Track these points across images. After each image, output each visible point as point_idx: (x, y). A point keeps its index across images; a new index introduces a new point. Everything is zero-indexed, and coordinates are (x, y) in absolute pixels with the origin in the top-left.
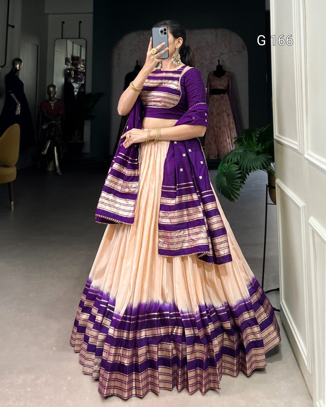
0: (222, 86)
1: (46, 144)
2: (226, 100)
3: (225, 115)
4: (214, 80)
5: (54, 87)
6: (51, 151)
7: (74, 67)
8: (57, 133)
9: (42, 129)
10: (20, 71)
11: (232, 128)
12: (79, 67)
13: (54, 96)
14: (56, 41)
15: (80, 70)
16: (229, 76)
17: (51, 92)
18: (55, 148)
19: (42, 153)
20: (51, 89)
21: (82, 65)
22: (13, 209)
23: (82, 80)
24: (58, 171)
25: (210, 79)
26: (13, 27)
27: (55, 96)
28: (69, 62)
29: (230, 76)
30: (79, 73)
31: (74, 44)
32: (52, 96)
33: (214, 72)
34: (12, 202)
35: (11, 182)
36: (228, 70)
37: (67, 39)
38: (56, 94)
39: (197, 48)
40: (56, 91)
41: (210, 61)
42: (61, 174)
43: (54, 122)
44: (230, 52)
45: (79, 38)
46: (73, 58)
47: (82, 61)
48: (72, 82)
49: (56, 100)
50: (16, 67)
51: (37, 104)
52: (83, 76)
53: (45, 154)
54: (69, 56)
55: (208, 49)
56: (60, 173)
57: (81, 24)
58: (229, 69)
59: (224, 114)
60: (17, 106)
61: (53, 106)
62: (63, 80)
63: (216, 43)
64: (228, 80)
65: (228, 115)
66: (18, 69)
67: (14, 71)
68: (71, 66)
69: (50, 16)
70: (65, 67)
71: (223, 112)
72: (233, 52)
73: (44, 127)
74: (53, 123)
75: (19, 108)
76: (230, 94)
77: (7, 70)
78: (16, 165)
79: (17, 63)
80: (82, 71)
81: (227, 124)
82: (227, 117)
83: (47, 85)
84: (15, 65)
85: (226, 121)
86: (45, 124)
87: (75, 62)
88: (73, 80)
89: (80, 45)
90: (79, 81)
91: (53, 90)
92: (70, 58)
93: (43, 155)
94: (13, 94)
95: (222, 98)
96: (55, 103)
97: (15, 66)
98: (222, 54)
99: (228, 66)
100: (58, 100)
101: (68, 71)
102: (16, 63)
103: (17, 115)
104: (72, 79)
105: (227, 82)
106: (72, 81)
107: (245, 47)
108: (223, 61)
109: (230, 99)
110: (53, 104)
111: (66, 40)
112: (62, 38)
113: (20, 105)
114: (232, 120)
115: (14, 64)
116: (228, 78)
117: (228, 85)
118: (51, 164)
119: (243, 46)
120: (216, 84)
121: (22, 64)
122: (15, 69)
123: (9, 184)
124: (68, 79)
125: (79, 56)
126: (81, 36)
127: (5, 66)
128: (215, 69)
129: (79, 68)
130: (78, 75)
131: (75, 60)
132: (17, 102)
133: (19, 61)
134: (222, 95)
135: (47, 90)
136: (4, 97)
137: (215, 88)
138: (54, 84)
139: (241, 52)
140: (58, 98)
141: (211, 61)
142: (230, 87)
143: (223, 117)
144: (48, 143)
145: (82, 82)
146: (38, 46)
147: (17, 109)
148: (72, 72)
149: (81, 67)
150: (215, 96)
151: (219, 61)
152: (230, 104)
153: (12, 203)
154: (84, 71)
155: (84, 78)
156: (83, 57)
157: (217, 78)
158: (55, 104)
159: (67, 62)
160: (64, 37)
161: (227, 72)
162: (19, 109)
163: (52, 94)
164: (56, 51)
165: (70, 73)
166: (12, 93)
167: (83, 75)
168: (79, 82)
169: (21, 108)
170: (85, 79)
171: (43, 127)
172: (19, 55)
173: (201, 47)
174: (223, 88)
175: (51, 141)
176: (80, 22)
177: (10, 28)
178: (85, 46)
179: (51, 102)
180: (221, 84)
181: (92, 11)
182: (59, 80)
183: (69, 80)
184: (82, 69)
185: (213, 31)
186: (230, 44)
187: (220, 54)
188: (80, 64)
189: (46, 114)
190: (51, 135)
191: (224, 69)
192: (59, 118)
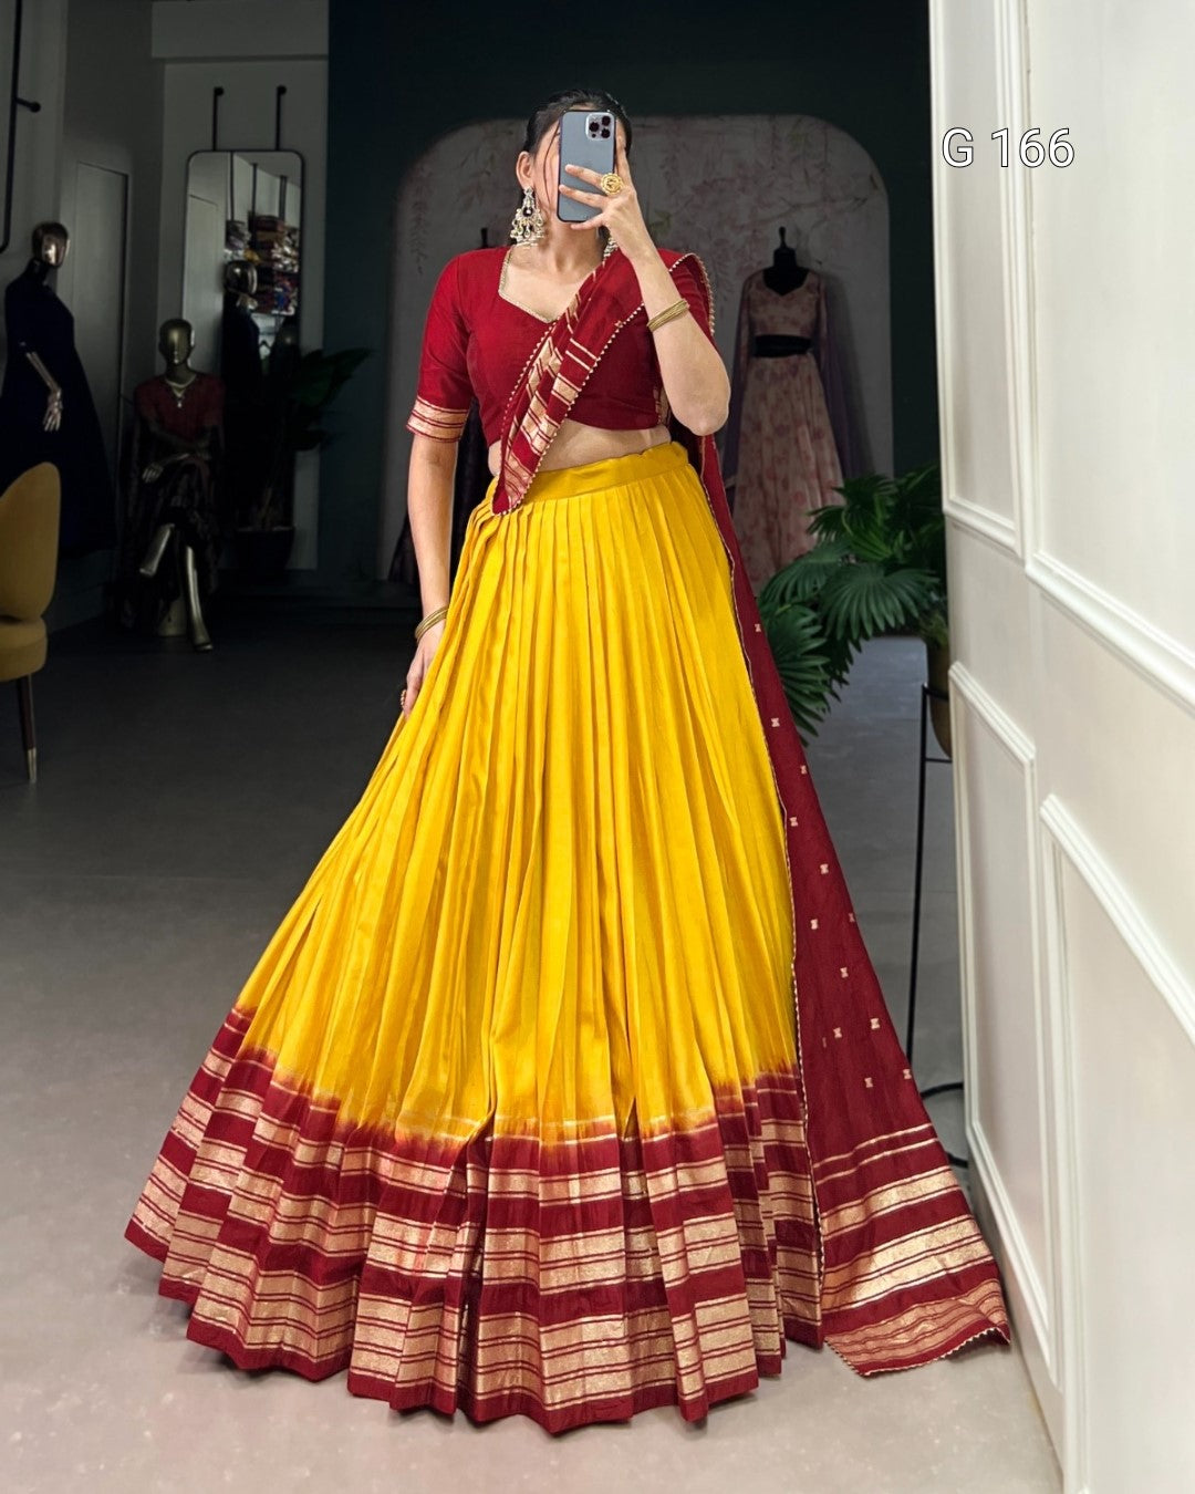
0: (795, 323)
1: (156, 535)
2: (810, 378)
3: (804, 434)
4: (764, 302)
5: (185, 327)
6: (173, 562)
7: (259, 255)
8: (197, 496)
9: (141, 481)
10: (60, 271)
11: (830, 480)
12: (277, 254)
13: (185, 362)
14: (192, 160)
15: (281, 266)
16: (818, 288)
17: (173, 345)
18: (190, 552)
19: (142, 571)
20: (175, 336)
21: (287, 250)
22: (33, 778)
23: (289, 301)
24: (201, 637)
25: (749, 299)
26: (35, 107)
27: (189, 363)
28: (240, 237)
29: (822, 287)
30: (276, 278)
31: (259, 172)
32: (176, 361)
33: (767, 272)
34: (30, 752)
35: (26, 678)
36: (815, 266)
37: (232, 152)
38: (193, 353)
39: (705, 182)
40: (192, 343)
41: (749, 233)
42: (209, 647)
43: (186, 456)
44: (824, 199)
45: (278, 148)
46: (255, 222)
47: (286, 232)
48: (252, 311)
49: (193, 378)
50: (47, 256)
51: (122, 392)
52: (290, 289)
53: (149, 573)
54: (241, 216)
55: (743, 190)
56: (207, 644)
57: (286, 98)
58: (820, 263)
59: (800, 430)
60: (50, 399)
61: (180, 399)
63: (773, 168)
64: (814, 303)
65: (817, 436)
66: (53, 260)
67: (37, 270)
68: (246, 250)
69: (168, 67)
71: (797, 423)
72: (833, 201)
73: (150, 475)
74: (182, 461)
75: (56, 404)
76: (823, 358)
77: (12, 266)
78: (43, 616)
79: (50, 240)
80: (289, 268)
81: (813, 467)
82: (812, 441)
83: (160, 321)
84: (43, 248)
85: (808, 458)
86: (153, 465)
87: (263, 236)
88: (256, 303)
89: (283, 174)
90: (276, 307)
91: (180, 339)
92: (242, 223)
93: (143, 577)
94: (34, 354)
95: (795, 371)
96: (188, 388)
97: (43, 252)
98: (796, 207)
99: (815, 250)
100: (200, 375)
101: (238, 271)
102: (45, 242)
103: (48, 432)
104: (250, 299)
105: (813, 312)
106: (251, 307)
107: (879, 180)
108: (798, 232)
109: (823, 375)
110: (180, 390)
111: (229, 154)
112: (215, 149)
113: (59, 394)
114: (829, 453)
115: (38, 245)
116: (817, 294)
117: (817, 321)
118: (175, 612)
119: (872, 179)
120: (772, 318)
121: (69, 242)
122: (41, 261)
123: (20, 683)
124: (236, 298)
125: (276, 213)
126: (285, 143)
127: (8, 250)
128: (770, 262)
129: (278, 260)
130: (273, 284)
131: (262, 230)
132: (49, 384)
133: (57, 231)
134: (794, 358)
135: (158, 339)
137: (770, 332)
138: (185, 317)
139: (864, 201)
140: (199, 369)
141: (755, 231)
142: (824, 330)
143: (797, 441)
144: (164, 533)
145: (287, 309)
146: (126, 177)
147: (49, 409)
148: (249, 274)
149: (286, 255)
150: (769, 361)
151: (782, 231)
152: (822, 392)
153: (32, 753)
154: (296, 270)
155: (295, 294)
156: (292, 219)
157: (774, 295)
158: (188, 392)
159: (232, 238)
160: (220, 144)
161: (814, 273)
162: (56, 410)
163: (176, 353)
164: (192, 196)
165: (244, 276)
166: (30, 352)
167: (292, 285)
168: (275, 312)
169: (64, 404)
170: (299, 298)
171: (144, 475)
172: (57, 211)
173: (715, 181)
174: (795, 332)
175: (173, 525)
176: (281, 91)
177: (22, 112)
178: (299, 178)
179: (174, 384)
180: (787, 316)
181: (323, 48)
182: (203, 304)
183: (238, 304)
184: (287, 262)
185: (761, 124)
186: (823, 170)
187: (788, 208)
188: (281, 246)
189: (154, 428)
190: (172, 504)
191: (801, 262)
192: (203, 444)
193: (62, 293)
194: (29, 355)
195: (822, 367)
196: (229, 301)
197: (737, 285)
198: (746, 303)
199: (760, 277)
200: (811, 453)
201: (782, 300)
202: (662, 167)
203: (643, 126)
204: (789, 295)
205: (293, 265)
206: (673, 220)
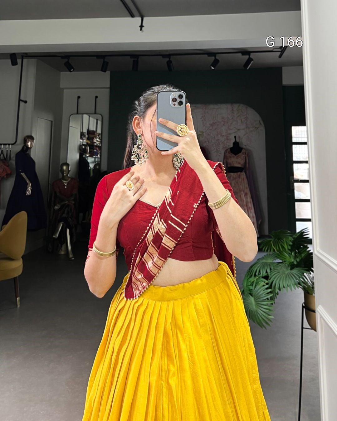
0: (239, 163)
1: (58, 226)
2: (244, 179)
3: (242, 194)
4: (230, 157)
5: (67, 165)
6: (63, 233)
7: (90, 141)
8: (70, 214)
9: (54, 209)
10: (32, 149)
11: (250, 208)
12: (95, 141)
13: (67, 175)
14: (71, 116)
15: (96, 144)
16: (246, 153)
17: (64, 170)
18: (68, 230)
19: (54, 236)
20: (65, 168)
21: (98, 140)
22: (19, 306)
23: (98, 154)
24: (71, 256)
25: (226, 156)
26: (26, 102)
27: (69, 175)
28: (85, 136)
29: (247, 153)
30: (95, 147)
31: (90, 118)
32: (65, 175)
33: (231, 149)
34: (17, 298)
35: (17, 277)
36: (244, 147)
37: (83, 114)
38: (70, 173)
39: (213, 123)
40: (70, 169)
41: (225, 137)
42: (73, 259)
43: (67, 202)
44: (247, 128)
45: (95, 114)
46: (89, 132)
47: (97, 135)
48: (87, 157)
49: (70, 180)
50: (28, 145)
51: (50, 183)
52: (98, 150)
53: (56, 237)
54: (85, 131)
55: (224, 125)
56: (72, 258)
57: (98, 99)
58: (246, 146)
59: (241, 193)
60: (28, 186)
61: (66, 186)
62: (77, 156)
63: (232, 119)
64: (244, 157)
65: (246, 194)
66: (30, 146)
67: (25, 149)
68: (86, 140)
69: (65, 90)
70: (80, 142)
71: (240, 191)
72: (249, 128)
74: (66, 204)
75: (30, 188)
76: (247, 172)
77: (18, 148)
78: (22, 257)
79: (29, 141)
80: (98, 145)
81: (245, 203)
82: (245, 196)
83: (61, 163)
85: (244, 201)
86: (57, 205)
87: (91, 136)
88: (89, 155)
89: (97, 118)
90: (94, 155)
91: (66, 169)
92: (85, 133)
93: (54, 238)
94: (24, 174)
95: (239, 176)
96: (68, 182)
97: (27, 144)
98: (239, 130)
99: (244, 142)
100: (72, 179)
101: (84, 147)
102: (28, 141)
103: (27, 195)
104: (87, 154)
105: (244, 160)
107: (262, 122)
108: (239, 137)
109: (247, 178)
110: (66, 183)
111: (82, 115)
112: (77, 113)
113: (30, 185)
114: (249, 200)
115: (25, 142)
116: (245, 155)
117: (245, 163)
118: (63, 248)
119: (260, 122)
120: (233, 162)
121: (34, 141)
122: (26, 146)
123: (15, 279)
125: (95, 130)
126: (97, 112)
127: (17, 143)
128: (232, 146)
129: (95, 143)
130: (94, 149)
131: (91, 134)
132: (28, 182)
133: (31, 138)
134: (239, 173)
135: (60, 169)
136: (15, 176)
137: (232, 165)
138: (68, 162)
139: (258, 128)
140: (71, 177)
141: (227, 137)
142: (248, 165)
143: (240, 196)
144: (61, 224)
145: (97, 156)
146: (52, 122)
147: (28, 189)
148: (87, 148)
149: (97, 141)
150: (232, 174)
151: (235, 137)
152: (247, 182)
153: (18, 299)
154: (100, 145)
155: (100, 152)
157: (233, 155)
158: (68, 184)
159: (83, 137)
160: (79, 112)
161: (244, 149)
162: (30, 190)
163: (65, 173)
164: (71, 126)
165: (85, 149)
166: (22, 173)
167: (99, 149)
168: (94, 157)
169: (32, 187)
170: (101, 153)
171: (55, 208)
173: (216, 122)
174: (239, 166)
175: (63, 222)
176: (96, 97)
177: (22, 104)
178: (101, 120)
179: (64, 181)
180: (237, 161)
181: (108, 85)
182: (73, 156)
183: (84, 156)
184: (98, 143)
185: (229, 106)
186: (246, 120)
187: (236, 130)
188: (96, 138)
189: (58, 194)
190: (63, 216)
191: (241, 146)
192: (73, 198)
193: (32, 156)
194: (22, 174)
195: (247, 176)
196: (81, 155)
197: (223, 152)
198: (225, 157)
199: (229, 150)
200: (245, 200)
201: (236, 156)
202: (201, 119)
203: (196, 107)
204: (237, 155)
205: (99, 144)
206: (204, 134)
